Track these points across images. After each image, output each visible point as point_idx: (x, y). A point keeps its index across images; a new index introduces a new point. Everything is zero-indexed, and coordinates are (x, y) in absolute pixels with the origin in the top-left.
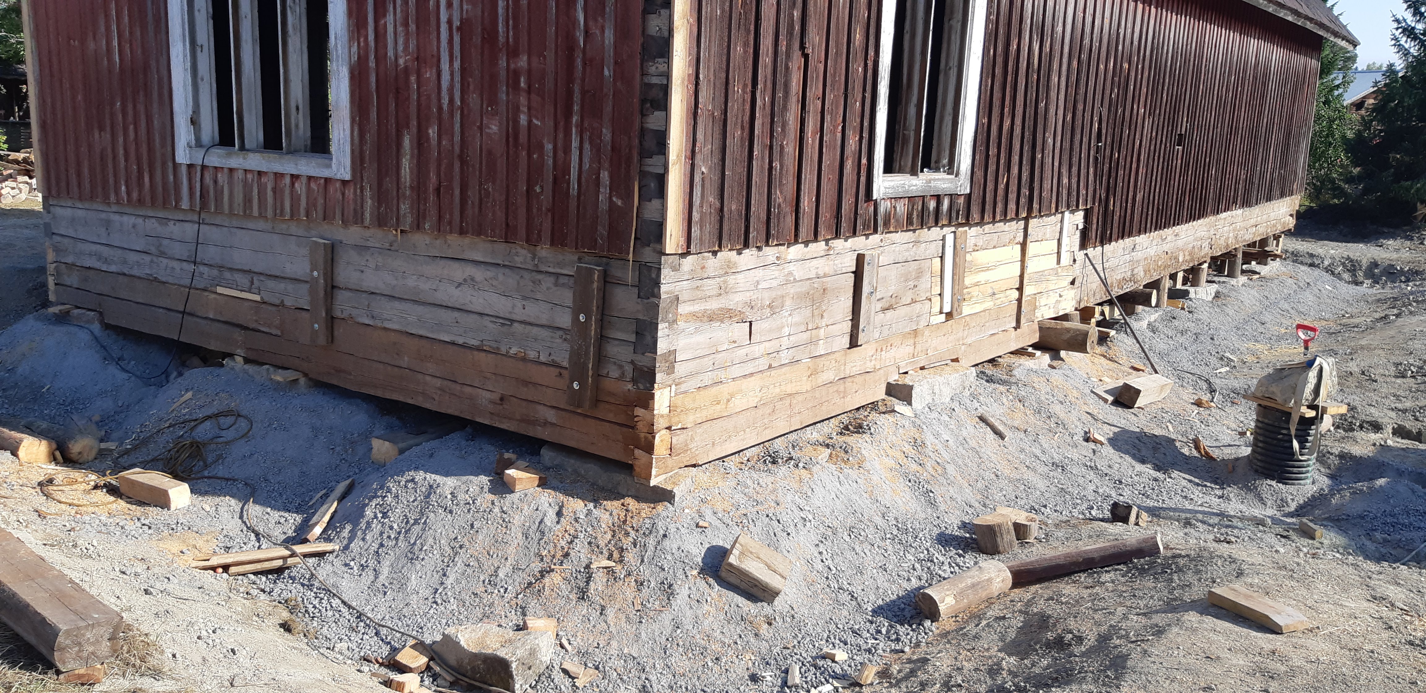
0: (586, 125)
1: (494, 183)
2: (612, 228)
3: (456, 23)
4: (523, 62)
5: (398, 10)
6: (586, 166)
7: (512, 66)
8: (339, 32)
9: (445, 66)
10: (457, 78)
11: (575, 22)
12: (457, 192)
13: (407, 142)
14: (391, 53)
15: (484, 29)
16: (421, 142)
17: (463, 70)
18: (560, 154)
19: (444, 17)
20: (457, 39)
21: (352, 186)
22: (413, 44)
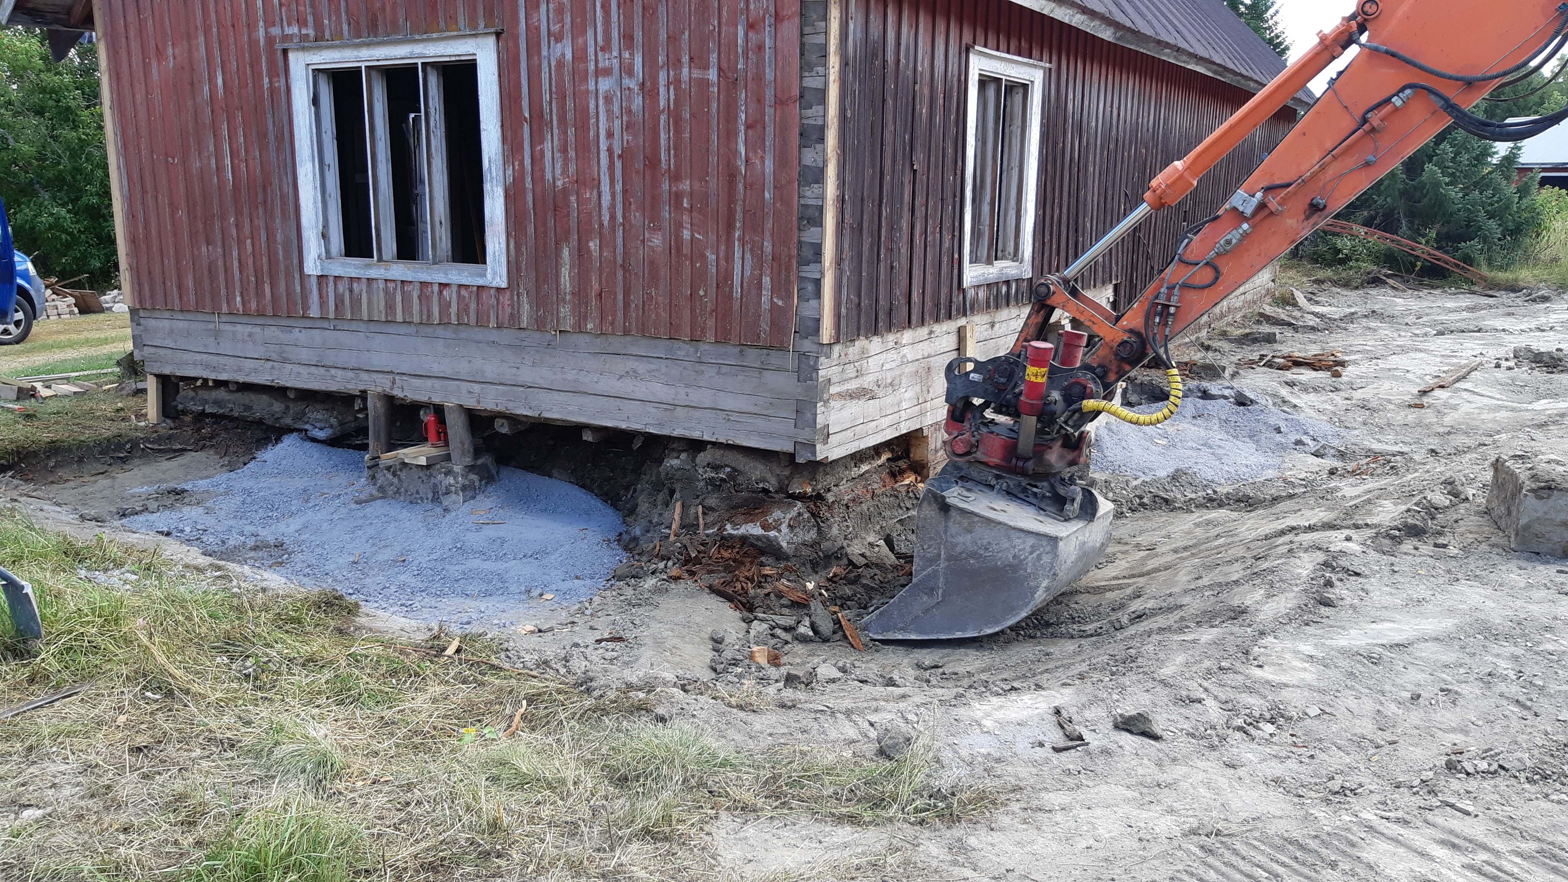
0: (747, 238)
1: (656, 289)
2: (773, 323)
3: (618, 151)
4: (685, 186)
5: (556, 138)
6: (747, 273)
7: (674, 189)
8: (493, 157)
9: (605, 187)
10: (619, 198)
11: (736, 152)
12: (620, 297)
13: (566, 253)
14: (549, 176)
15: (645, 157)
16: (581, 252)
17: (625, 191)
18: (723, 262)
19: (603, 146)
20: (618, 165)
21: (508, 293)
22: (572, 168)
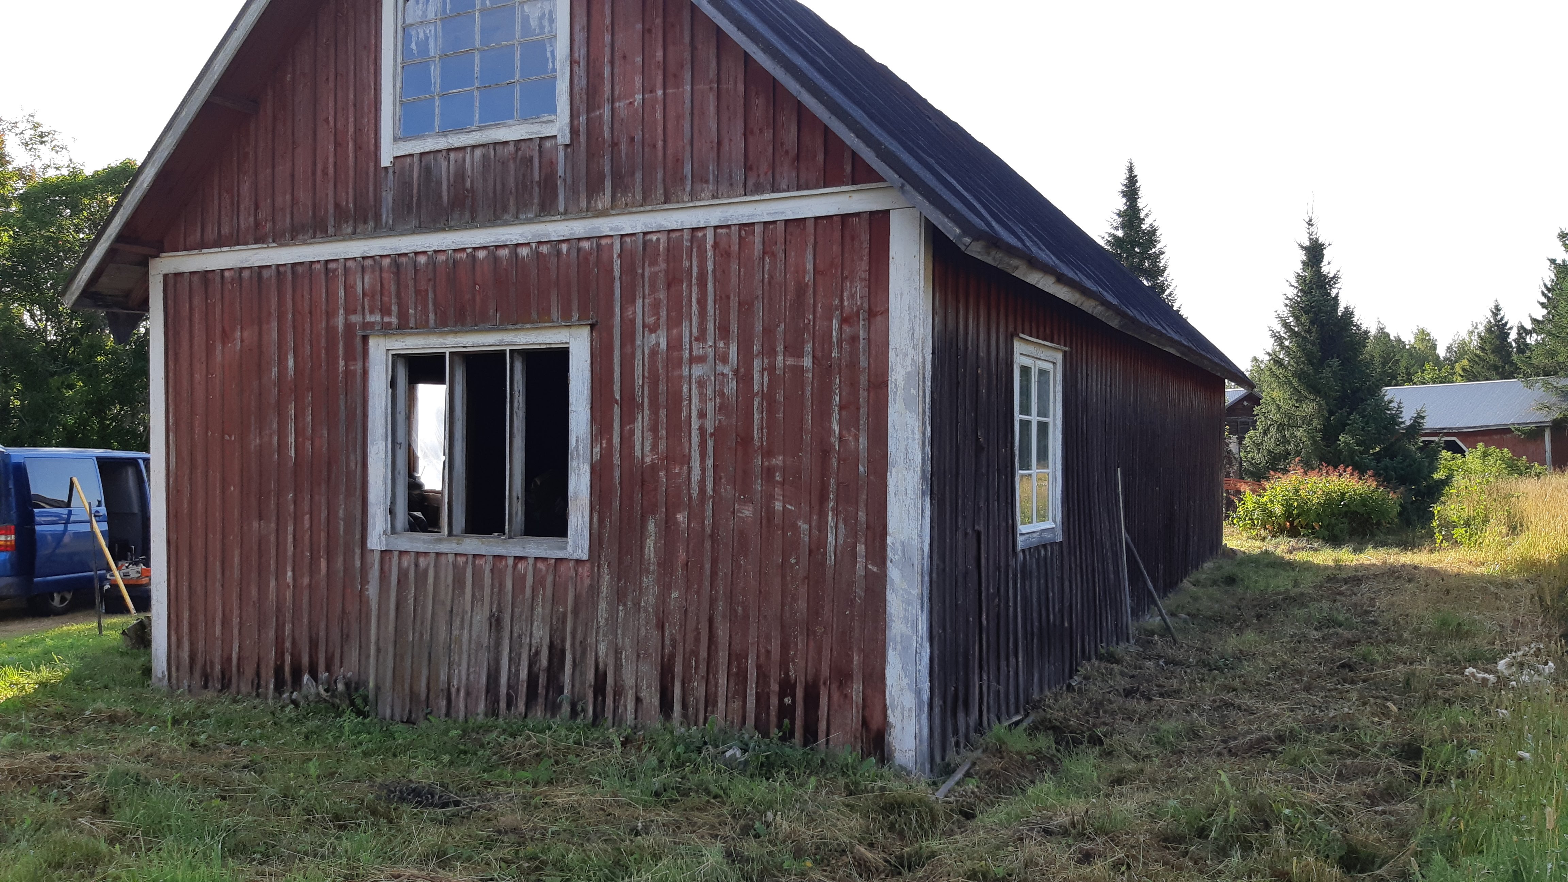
0: (840, 508)
1: (746, 556)
2: (867, 590)
3: (710, 429)
4: (778, 461)
5: (646, 419)
6: (841, 540)
7: (766, 463)
8: (581, 436)
9: (696, 463)
10: (710, 472)
11: (830, 430)
12: (708, 566)
13: (651, 525)
14: (638, 453)
15: (737, 435)
16: (668, 526)
17: (715, 466)
18: (815, 532)
19: (695, 424)
20: (710, 442)
21: (588, 565)
22: (662, 446)
